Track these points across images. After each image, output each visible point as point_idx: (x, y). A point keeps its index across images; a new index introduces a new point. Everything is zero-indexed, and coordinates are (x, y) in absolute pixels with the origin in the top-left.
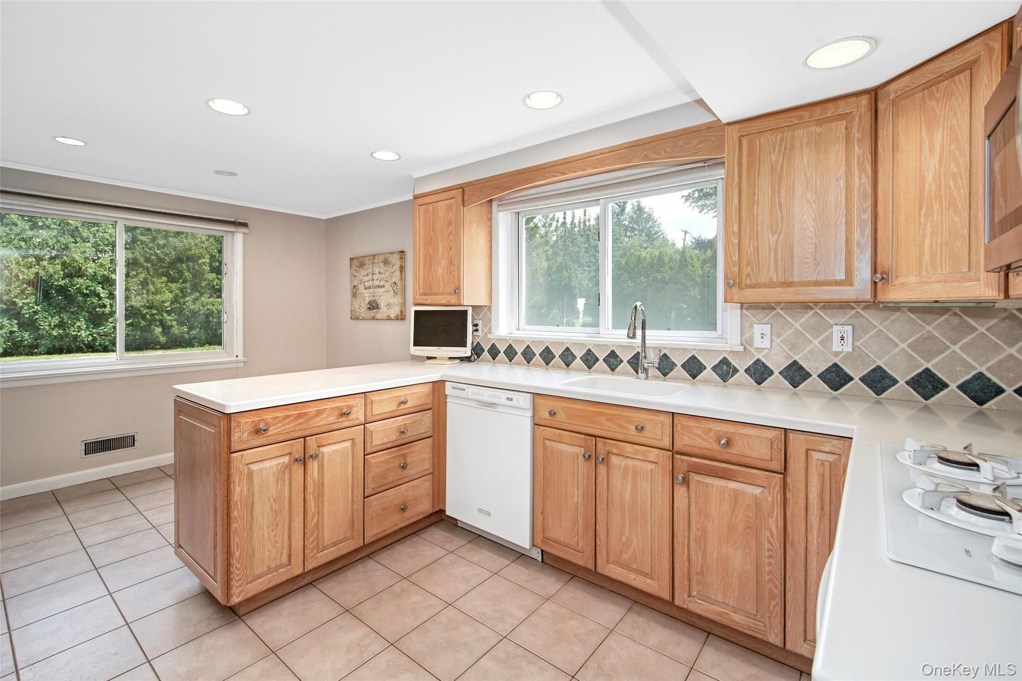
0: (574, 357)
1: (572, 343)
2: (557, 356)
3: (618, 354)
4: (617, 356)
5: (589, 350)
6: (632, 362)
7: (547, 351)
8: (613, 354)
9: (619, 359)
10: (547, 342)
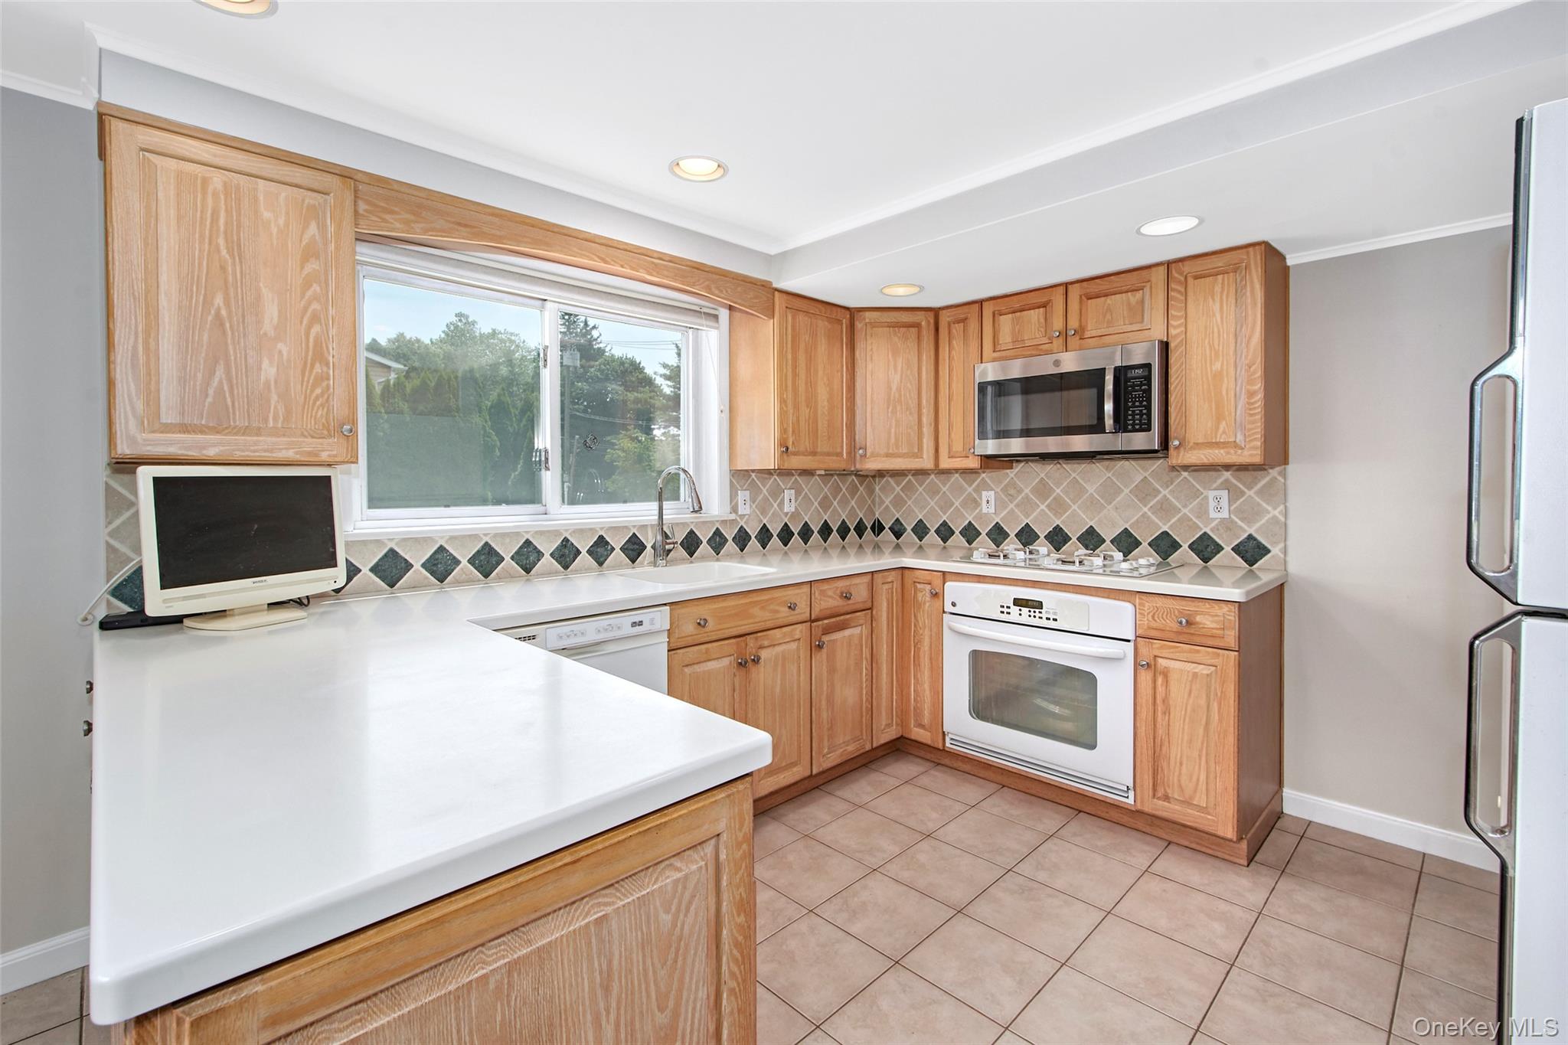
0: (540, 555)
1: (536, 532)
2: (507, 558)
3: (608, 539)
4: (607, 543)
5: (566, 540)
6: (626, 549)
7: (486, 551)
8: (601, 541)
9: (609, 547)
10: (485, 535)
